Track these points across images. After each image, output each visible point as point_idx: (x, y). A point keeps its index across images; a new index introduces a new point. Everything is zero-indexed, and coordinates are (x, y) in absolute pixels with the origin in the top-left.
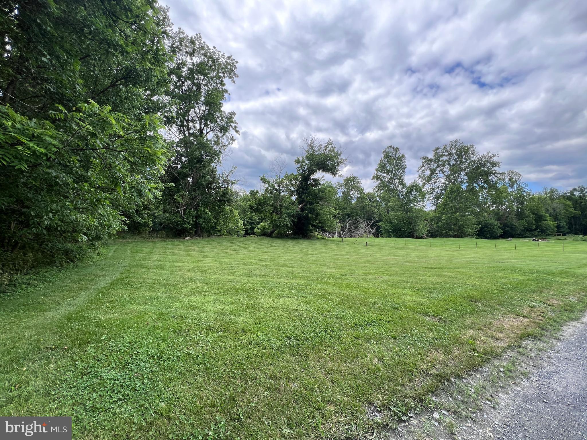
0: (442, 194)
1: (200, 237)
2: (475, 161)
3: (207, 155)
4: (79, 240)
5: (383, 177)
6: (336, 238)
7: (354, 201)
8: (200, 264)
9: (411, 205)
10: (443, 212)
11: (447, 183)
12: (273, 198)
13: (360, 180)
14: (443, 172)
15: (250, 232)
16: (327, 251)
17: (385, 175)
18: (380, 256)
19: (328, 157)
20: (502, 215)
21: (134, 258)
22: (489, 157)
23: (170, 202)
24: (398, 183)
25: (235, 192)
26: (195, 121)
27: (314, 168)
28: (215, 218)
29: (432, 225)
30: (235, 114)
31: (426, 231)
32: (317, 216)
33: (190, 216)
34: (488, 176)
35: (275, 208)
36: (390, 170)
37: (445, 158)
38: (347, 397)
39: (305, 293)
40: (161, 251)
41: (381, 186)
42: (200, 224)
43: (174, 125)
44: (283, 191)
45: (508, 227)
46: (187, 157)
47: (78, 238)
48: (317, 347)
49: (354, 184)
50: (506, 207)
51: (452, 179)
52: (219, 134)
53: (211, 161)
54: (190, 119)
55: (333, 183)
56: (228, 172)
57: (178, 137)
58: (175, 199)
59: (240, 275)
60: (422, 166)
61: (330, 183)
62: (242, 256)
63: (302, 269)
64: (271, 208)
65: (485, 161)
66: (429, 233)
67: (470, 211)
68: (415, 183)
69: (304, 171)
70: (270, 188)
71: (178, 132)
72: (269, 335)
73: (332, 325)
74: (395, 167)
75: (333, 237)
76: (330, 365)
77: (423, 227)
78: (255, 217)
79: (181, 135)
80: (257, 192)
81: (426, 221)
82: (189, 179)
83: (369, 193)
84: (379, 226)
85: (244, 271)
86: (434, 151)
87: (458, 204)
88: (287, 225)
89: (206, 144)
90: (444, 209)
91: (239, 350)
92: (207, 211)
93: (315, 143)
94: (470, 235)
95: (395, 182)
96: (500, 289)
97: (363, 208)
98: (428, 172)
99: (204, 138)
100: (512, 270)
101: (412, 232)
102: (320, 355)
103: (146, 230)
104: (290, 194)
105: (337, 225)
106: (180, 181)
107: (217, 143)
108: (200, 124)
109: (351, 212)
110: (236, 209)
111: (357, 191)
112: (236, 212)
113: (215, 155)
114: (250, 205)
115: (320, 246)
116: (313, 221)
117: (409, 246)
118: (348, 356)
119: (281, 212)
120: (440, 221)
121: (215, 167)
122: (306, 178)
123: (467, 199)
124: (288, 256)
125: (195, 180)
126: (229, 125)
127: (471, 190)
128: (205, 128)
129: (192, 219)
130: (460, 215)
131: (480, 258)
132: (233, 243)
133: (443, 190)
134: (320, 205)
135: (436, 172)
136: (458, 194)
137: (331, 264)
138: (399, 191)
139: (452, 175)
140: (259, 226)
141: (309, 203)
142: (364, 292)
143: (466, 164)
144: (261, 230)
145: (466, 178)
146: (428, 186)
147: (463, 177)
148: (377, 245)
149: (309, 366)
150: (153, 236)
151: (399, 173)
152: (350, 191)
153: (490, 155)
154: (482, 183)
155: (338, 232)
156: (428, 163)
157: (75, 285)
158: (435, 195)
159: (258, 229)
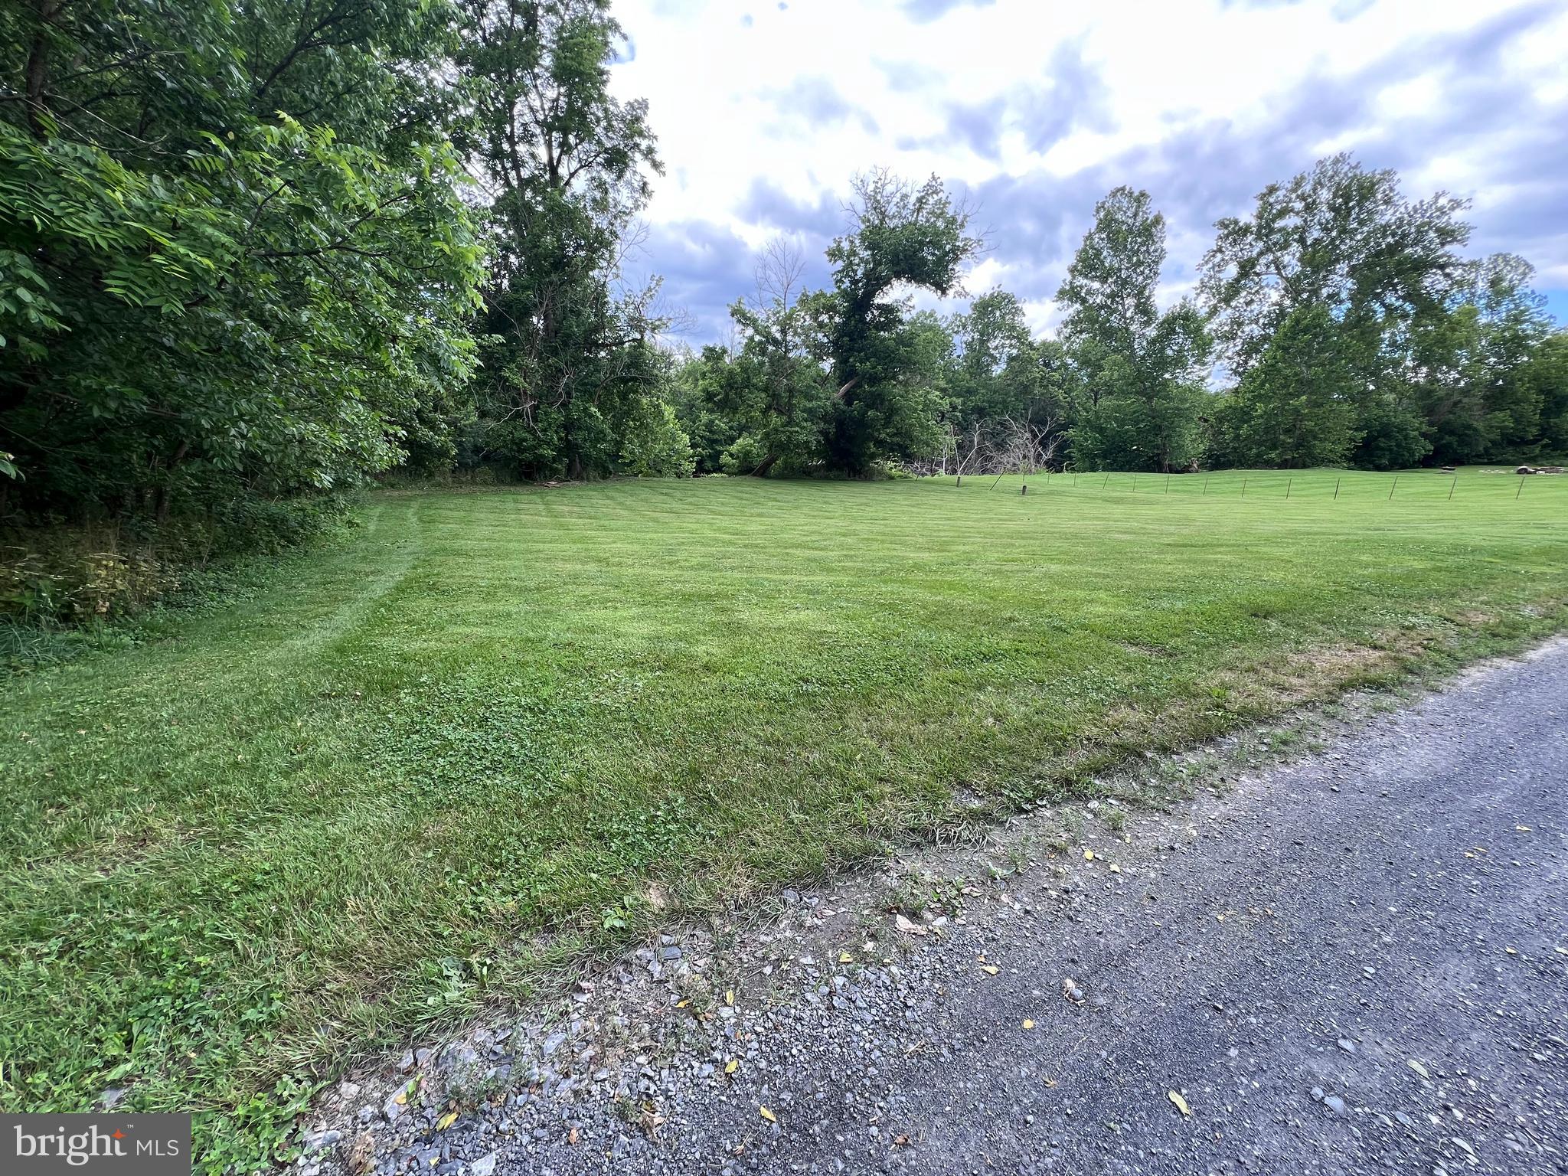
0: (1265, 338)
1: (582, 479)
2: (1388, 226)
3: (578, 247)
4: (316, 483)
5: (1088, 292)
6: (942, 475)
7: (998, 370)
8: (591, 546)
9: (1167, 376)
10: (1260, 396)
11: (1287, 302)
12: (767, 368)
13: (1020, 305)
14: (1279, 267)
15: (709, 465)
16: (914, 510)
17: (1096, 285)
18: (1055, 521)
19: (924, 234)
20: (1440, 399)
21: (430, 534)
22: (1438, 209)
23: (494, 388)
24: (1132, 309)
25: (663, 353)
26: (532, 136)
27: (884, 270)
28: (615, 427)
29: (1223, 433)
30: (647, 107)
31: (1200, 450)
32: (891, 416)
33: (550, 424)
34: (1420, 275)
35: (775, 396)
36: (1111, 268)
37: (1291, 221)
38: (919, 774)
39: (848, 600)
40: (491, 516)
41: (1080, 321)
42: (577, 446)
43: (475, 154)
44: (795, 346)
45: (1452, 433)
46: (523, 253)
47: (312, 480)
48: (866, 697)
49: (1003, 317)
50: (1459, 373)
51: (1304, 291)
52: (607, 176)
53: (590, 264)
54: (518, 131)
55: (939, 317)
56: (640, 294)
57: (491, 191)
58: (507, 380)
59: (692, 568)
60: (1216, 252)
61: (931, 315)
62: (694, 526)
63: (845, 553)
64: (763, 395)
65: (1423, 225)
66: (1209, 457)
67: (1341, 388)
68: (1183, 306)
69: (854, 282)
70: (757, 338)
71: (489, 177)
72: (762, 676)
73: (904, 658)
74: (1130, 258)
75: (933, 472)
76: (890, 725)
77: (1193, 441)
78: (722, 424)
79: (497, 186)
80: (724, 351)
81: (1206, 421)
82: (535, 320)
83: (1044, 343)
84: (1065, 441)
85: (701, 560)
86: (1262, 199)
87: (1309, 367)
88: (807, 442)
89: (570, 211)
90: (1262, 384)
91: (701, 700)
92: (593, 409)
93: (890, 188)
94: (1330, 461)
95: (1123, 305)
96: (1344, 589)
97: (1025, 389)
98: (1232, 271)
99: (562, 192)
100: (1403, 547)
101: (1158, 455)
102: (870, 709)
103: (443, 464)
104: (815, 355)
105: (947, 440)
106: (512, 325)
107: (601, 205)
108: (549, 145)
109: (989, 402)
110: (667, 403)
111: (1008, 337)
112: (669, 412)
113: (599, 243)
114: (705, 390)
115: (897, 497)
116: (878, 430)
117: (1140, 494)
118: (930, 711)
119: (791, 408)
120: (1246, 422)
121: (602, 280)
122: (859, 303)
123: (1339, 352)
124: (811, 524)
125: (553, 324)
126: (631, 143)
127: (1361, 325)
128: (565, 158)
129: (556, 432)
130: (1309, 401)
131: (1332, 521)
132: (666, 494)
133: (1271, 325)
134: (901, 383)
135: (1258, 269)
136: (1315, 336)
137: (920, 540)
138: (1133, 334)
139: (1306, 277)
140: (734, 449)
141: (869, 379)
142: (991, 598)
143: (1359, 237)
144: (738, 457)
145: (1349, 285)
146: (1225, 315)
147: (1341, 281)
148: (1051, 493)
149: (846, 727)
150: (464, 479)
151: (1141, 278)
152: (988, 340)
153: (1442, 201)
154: (1397, 299)
155: (947, 461)
156: (1235, 240)
157: (320, 593)
158: (1243, 344)
159: (731, 455)
